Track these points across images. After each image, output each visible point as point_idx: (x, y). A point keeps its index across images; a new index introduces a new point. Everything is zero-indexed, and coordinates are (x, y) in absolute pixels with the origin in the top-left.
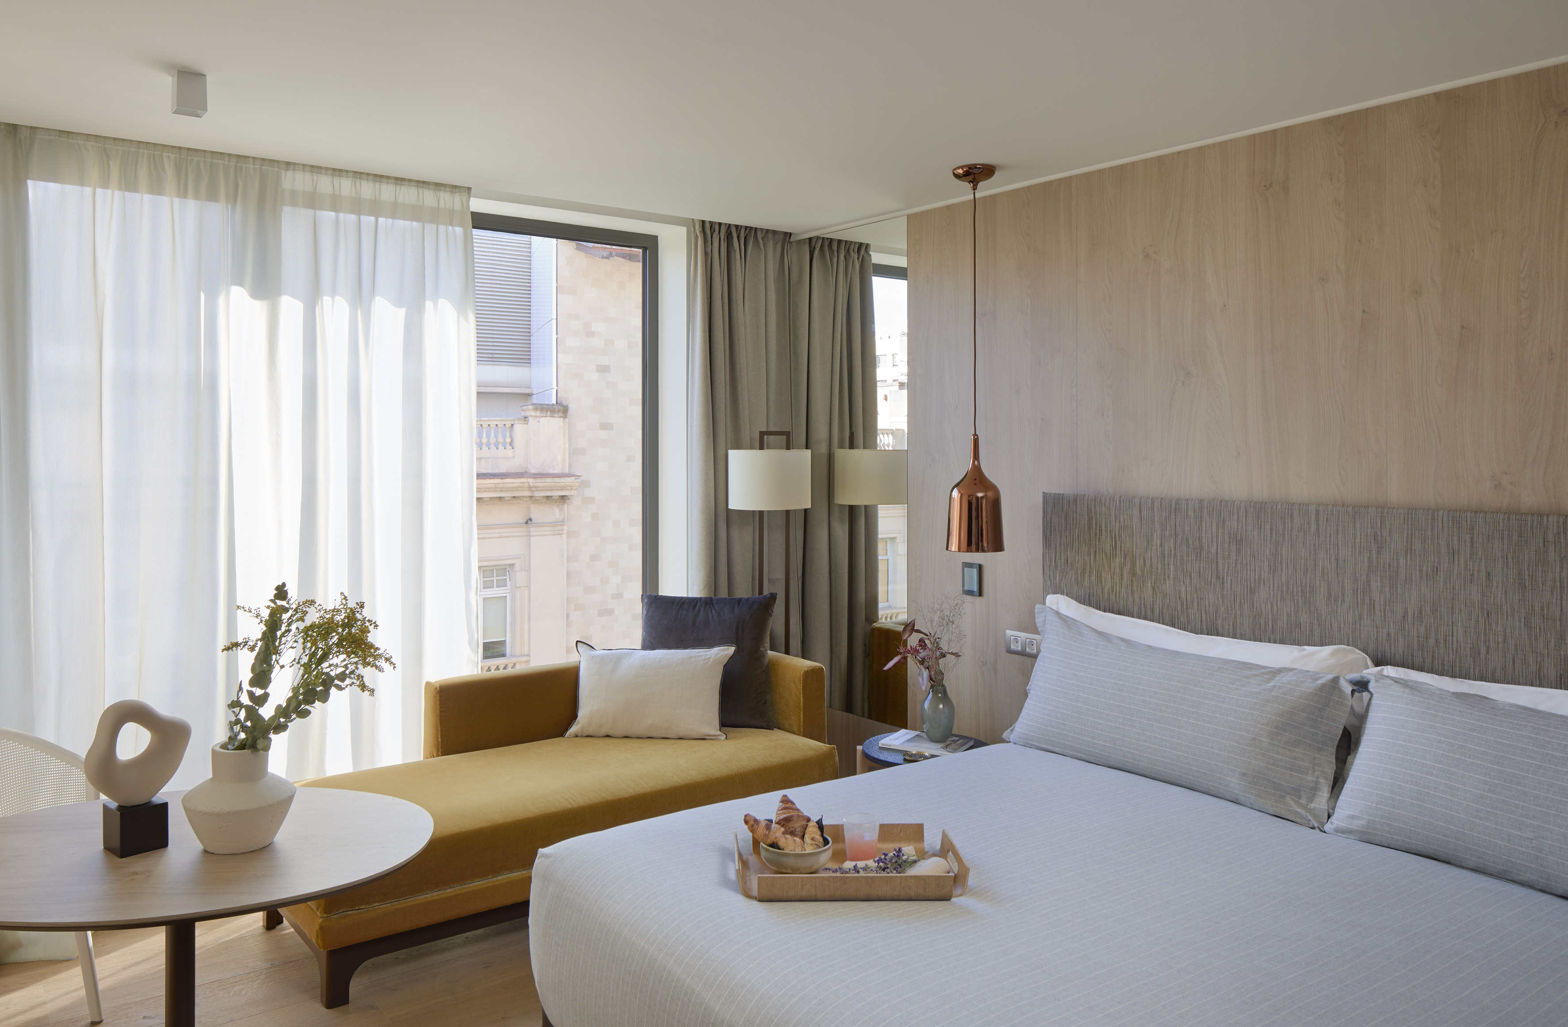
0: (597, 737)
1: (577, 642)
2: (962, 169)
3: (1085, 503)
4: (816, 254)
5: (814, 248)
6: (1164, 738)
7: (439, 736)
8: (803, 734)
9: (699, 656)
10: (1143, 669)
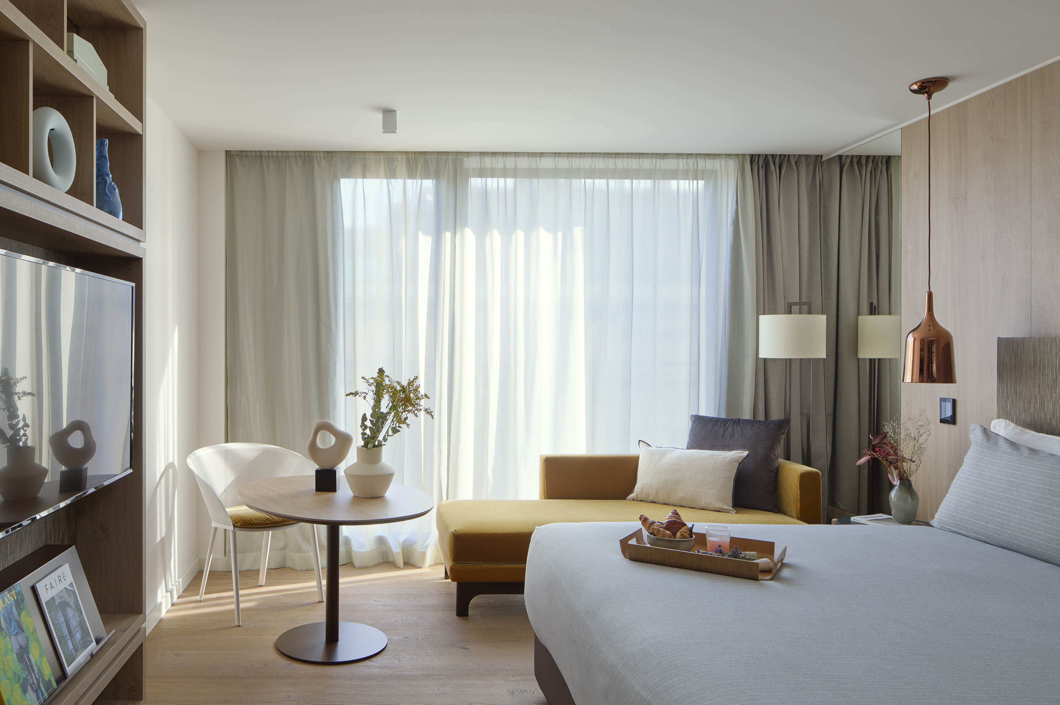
0: (646, 502)
1: (639, 441)
2: (916, 85)
3: (1032, 345)
4: (846, 169)
5: (844, 164)
6: (1040, 523)
7: (546, 488)
8: (800, 519)
9: (719, 455)
10: (1034, 470)
